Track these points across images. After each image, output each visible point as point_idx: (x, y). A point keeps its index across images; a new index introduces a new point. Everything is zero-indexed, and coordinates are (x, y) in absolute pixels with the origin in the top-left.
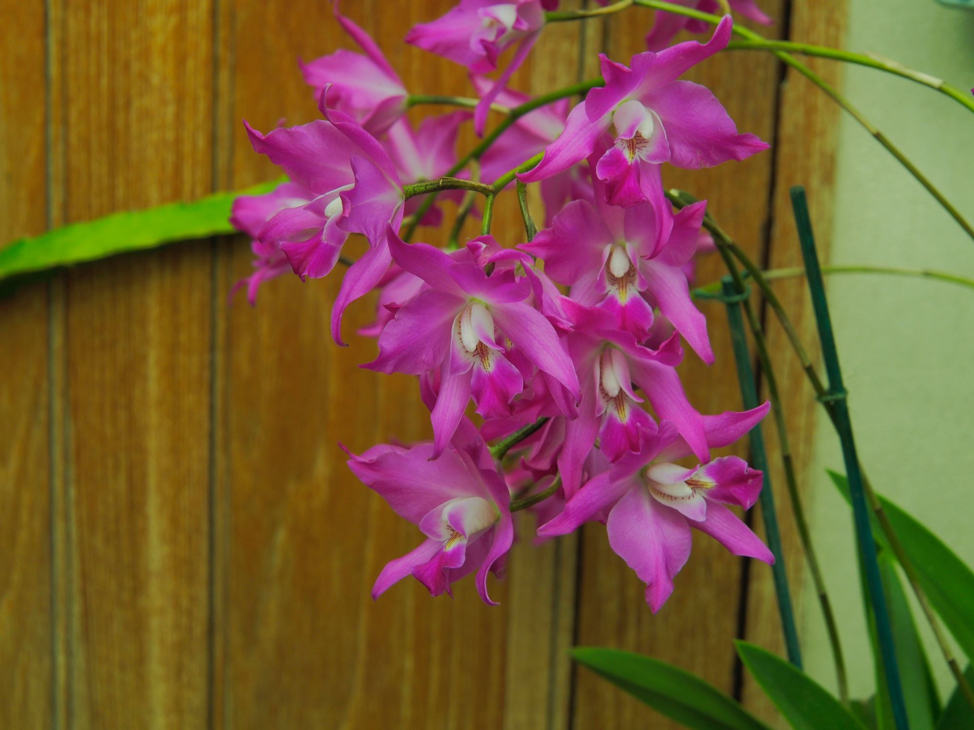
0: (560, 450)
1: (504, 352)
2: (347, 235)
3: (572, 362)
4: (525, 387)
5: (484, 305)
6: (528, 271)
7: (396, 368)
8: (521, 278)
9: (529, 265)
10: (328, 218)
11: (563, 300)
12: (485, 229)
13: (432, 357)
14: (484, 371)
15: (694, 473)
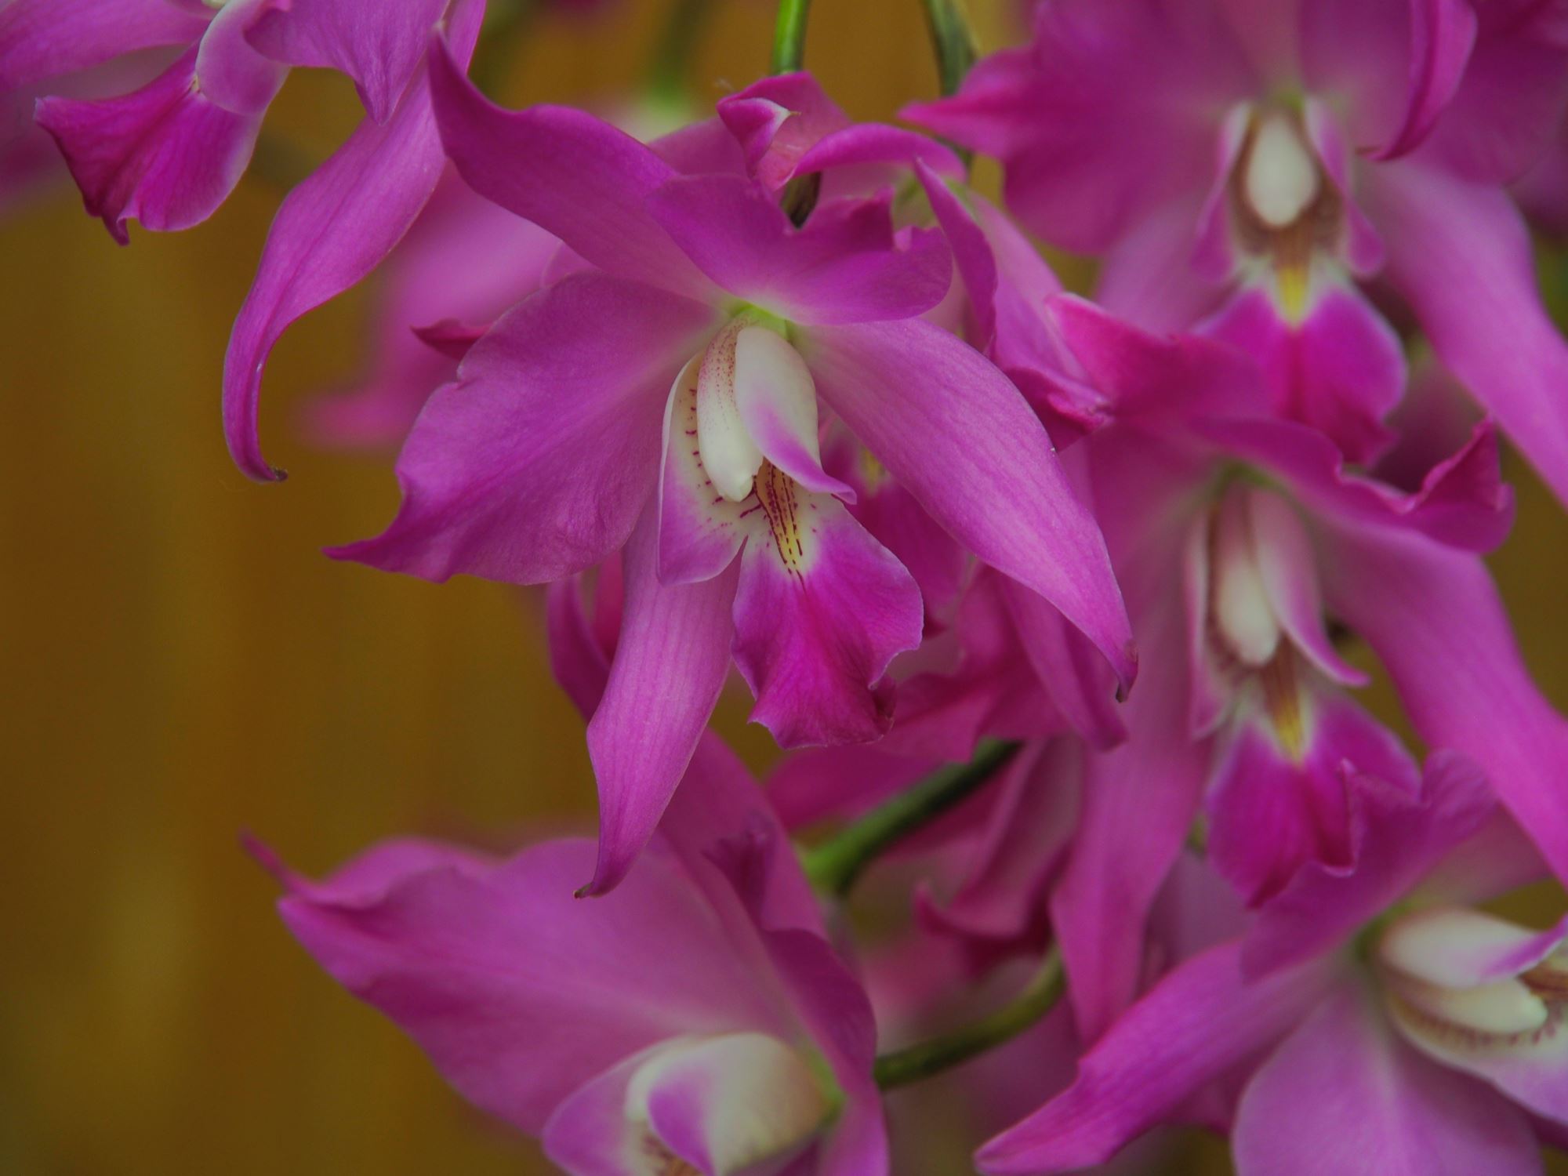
0: (1061, 863)
1: (853, 502)
2: (282, 73)
3: (1100, 537)
4: (931, 628)
5: (783, 330)
6: (943, 207)
7: (463, 558)
8: (916, 232)
9: (947, 181)
10: (215, 10)
11: (1068, 310)
12: (786, 50)
13: (592, 520)
14: (781, 568)
15: (1554, 947)
